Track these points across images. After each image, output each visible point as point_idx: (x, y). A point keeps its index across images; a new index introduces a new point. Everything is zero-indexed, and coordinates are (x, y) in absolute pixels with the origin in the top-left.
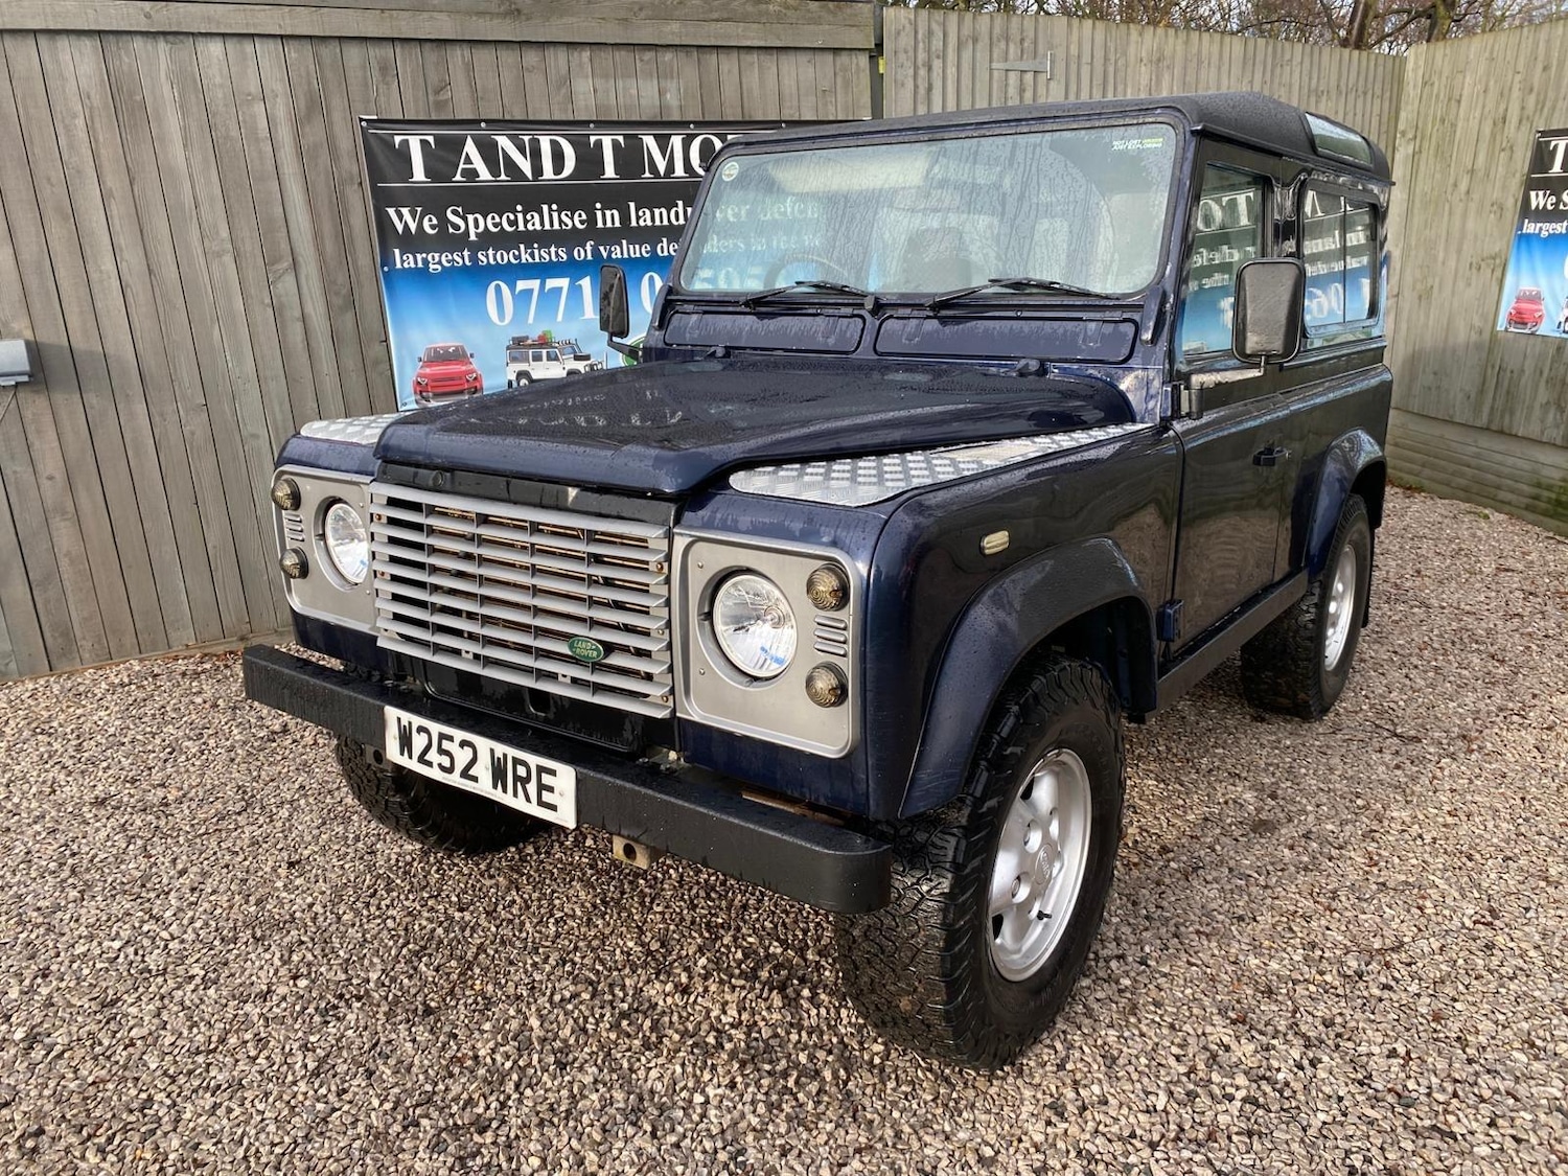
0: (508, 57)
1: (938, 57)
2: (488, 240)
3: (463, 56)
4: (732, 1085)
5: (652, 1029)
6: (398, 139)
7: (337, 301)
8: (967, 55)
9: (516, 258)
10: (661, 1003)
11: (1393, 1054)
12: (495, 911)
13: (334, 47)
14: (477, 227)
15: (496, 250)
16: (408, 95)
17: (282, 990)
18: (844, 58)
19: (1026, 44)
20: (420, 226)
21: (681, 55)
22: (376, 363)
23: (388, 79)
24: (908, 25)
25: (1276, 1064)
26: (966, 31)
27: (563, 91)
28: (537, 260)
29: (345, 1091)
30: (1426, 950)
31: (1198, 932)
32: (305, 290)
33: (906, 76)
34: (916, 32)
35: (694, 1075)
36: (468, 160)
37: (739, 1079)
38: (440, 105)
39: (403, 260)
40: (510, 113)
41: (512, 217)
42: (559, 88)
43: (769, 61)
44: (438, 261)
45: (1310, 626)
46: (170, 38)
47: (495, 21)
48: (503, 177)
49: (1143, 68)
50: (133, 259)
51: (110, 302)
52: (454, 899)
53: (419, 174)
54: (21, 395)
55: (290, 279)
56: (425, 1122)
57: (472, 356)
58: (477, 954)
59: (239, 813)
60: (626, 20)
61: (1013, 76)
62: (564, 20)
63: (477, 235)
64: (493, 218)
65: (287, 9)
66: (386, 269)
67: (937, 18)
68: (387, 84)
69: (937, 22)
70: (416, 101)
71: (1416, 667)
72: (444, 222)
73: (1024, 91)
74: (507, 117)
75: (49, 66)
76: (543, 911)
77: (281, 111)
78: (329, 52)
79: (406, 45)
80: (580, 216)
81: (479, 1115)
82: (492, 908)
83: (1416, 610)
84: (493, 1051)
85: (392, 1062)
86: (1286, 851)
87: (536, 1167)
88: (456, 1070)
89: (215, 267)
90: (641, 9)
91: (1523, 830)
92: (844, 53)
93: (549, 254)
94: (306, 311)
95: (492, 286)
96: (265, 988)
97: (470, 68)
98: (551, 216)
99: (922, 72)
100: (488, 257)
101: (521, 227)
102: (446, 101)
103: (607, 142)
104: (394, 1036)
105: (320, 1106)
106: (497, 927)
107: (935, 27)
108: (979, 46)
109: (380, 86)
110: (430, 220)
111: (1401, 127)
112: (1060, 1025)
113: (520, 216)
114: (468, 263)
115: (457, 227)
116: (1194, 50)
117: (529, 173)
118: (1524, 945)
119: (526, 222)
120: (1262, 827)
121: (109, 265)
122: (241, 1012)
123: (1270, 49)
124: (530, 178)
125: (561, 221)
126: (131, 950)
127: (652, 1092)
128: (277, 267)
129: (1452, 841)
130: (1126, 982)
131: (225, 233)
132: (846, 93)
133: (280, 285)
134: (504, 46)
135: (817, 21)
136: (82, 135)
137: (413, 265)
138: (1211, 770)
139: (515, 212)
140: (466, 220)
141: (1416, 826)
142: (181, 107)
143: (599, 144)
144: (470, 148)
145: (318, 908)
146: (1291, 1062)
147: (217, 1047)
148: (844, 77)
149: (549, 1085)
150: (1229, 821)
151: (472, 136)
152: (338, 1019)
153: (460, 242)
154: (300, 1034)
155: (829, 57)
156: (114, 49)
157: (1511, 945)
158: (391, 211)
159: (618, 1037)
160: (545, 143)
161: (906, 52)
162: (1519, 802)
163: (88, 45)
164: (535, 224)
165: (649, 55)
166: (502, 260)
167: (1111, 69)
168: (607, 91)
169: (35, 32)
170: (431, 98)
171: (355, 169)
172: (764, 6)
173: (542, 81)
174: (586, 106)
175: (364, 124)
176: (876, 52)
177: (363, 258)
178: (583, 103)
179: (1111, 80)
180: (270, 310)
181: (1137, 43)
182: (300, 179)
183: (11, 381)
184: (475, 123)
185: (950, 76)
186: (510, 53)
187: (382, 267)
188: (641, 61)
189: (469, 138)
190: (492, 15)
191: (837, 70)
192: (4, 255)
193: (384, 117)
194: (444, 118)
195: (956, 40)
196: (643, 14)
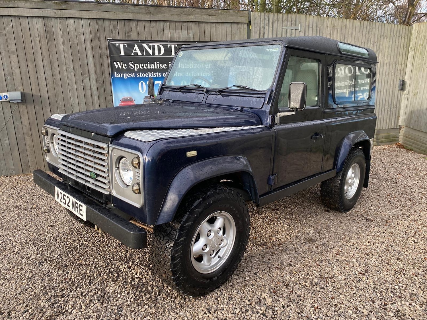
0: (147, 24)
1: (267, 25)
2: (140, 71)
3: (135, 24)
4: (128, 293)
5: (116, 277)
6: (117, 44)
7: (99, 85)
8: (275, 25)
9: (147, 75)
10: (122, 270)
11: (313, 306)
12: (95, 242)
13: (102, 21)
14: (137, 67)
15: (142, 73)
16: (120, 34)
17: (33, 257)
18: (240, 25)
19: (293, 22)
20: (122, 66)
21: (194, 24)
22: (109, 101)
23: (116, 29)
24: (258, 17)
25: (276, 305)
26: (275, 18)
27: (162, 33)
28: (153, 76)
29: (35, 283)
30: (340, 279)
31: (277, 267)
32: (91, 82)
33: (257, 30)
34: (260, 19)
35: (121, 289)
36: (135, 50)
37: (131, 292)
38: (129, 36)
39: (117, 75)
40: (147, 38)
41: (147, 65)
42: (160, 32)
43: (219, 26)
44: (126, 76)
45: (338, 185)
46: (61, 19)
47: (144, 15)
48: (145, 55)
49: (328, 29)
50: (49, 73)
51: (43, 83)
52: (86, 239)
53: (122, 53)
54: (20, 105)
55: (88, 79)
56: (49, 293)
57: (134, 100)
58: (85, 253)
59: (47, 212)
60: (179, 15)
61: (289, 31)
62: (162, 15)
63: (137, 69)
64: (142, 65)
65: (90, 12)
66: (113, 77)
67: (267, 15)
69: (267, 16)
70: (122, 35)
71: (383, 200)
72: (128, 66)
73: (292, 34)
74: (146, 39)
75: (30, 25)
76: (106, 244)
77: (88, 36)
78: (100, 22)
79: (121, 21)
80: (165, 65)
81: (64, 293)
82: (94, 242)
83: (393, 184)
84: (75, 278)
85: (49, 278)
86: (314, 248)
87: (70, 308)
88: (64, 281)
89: (69, 75)
90: (183, 12)
91: (389, 249)
92: (240, 24)
93: (156, 75)
94: (92, 87)
95: (140, 83)
96: (29, 256)
97: (137, 27)
98: (157, 65)
99: (262, 29)
100: (140, 75)
101: (149, 68)
103: (173, 46)
104: (53, 271)
105: (27, 286)
106: (93, 247)
107: (266, 17)
108: (279, 23)
109: (113, 31)
110: (125, 65)
111: (410, 46)
112: (222, 288)
113: (149, 65)
114: (134, 76)
115: (132, 67)
116: (344, 24)
117: (151, 53)
118: (370, 281)
119: (150, 66)
120: (311, 240)
121: (43, 74)
122: (21, 261)
123: (368, 24)
124: (152, 55)
125: (160, 66)
126: (4, 243)
127: (109, 293)
128: (84, 76)
129: (366, 250)
130: (248, 278)
131: (72, 67)
132: (240, 34)
133: (85, 80)
134: (146, 21)
135: (233, 16)
136: (38, 42)
137: (120, 76)
138: (305, 224)
139: (147, 64)
140: (134, 65)
141: (357, 245)
142: (63, 36)
143: (171, 47)
144: (136, 47)
145: (52, 238)
146: (281, 305)
147: (11, 269)
148: (240, 30)
149: (84, 288)
150: (302, 238)
151: (137, 44)
152: (42, 266)
153: (132, 71)
154: (31, 268)
155: (235, 25)
156: (47, 21)
157: (367, 281)
158: (115, 63)
159: (107, 278)
160: (156, 46)
161: (257, 24)
162: (392, 241)
163: (40, 20)
164: (153, 67)
165: (185, 24)
166: (144, 76)
168: (173, 33)
169: (28, 17)
170: (126, 34)
171: (106, 52)
172: (217, 11)
173: (156, 30)
174: (168, 37)
175: (109, 40)
176: (249, 24)
177: (107, 74)
178: (167, 36)
179: (318, 32)
180: (82, 87)
181: (327, 22)
182: (92, 54)
183: (16, 102)
184: (138, 41)
185: (270, 30)
186: (148, 23)
187: (112, 77)
188: (183, 25)
189: (136, 45)
190: (143, 13)
191: (238, 28)
192: (17, 71)
193: (114, 39)
194: (129, 39)
195: (272, 21)
196: (184, 13)
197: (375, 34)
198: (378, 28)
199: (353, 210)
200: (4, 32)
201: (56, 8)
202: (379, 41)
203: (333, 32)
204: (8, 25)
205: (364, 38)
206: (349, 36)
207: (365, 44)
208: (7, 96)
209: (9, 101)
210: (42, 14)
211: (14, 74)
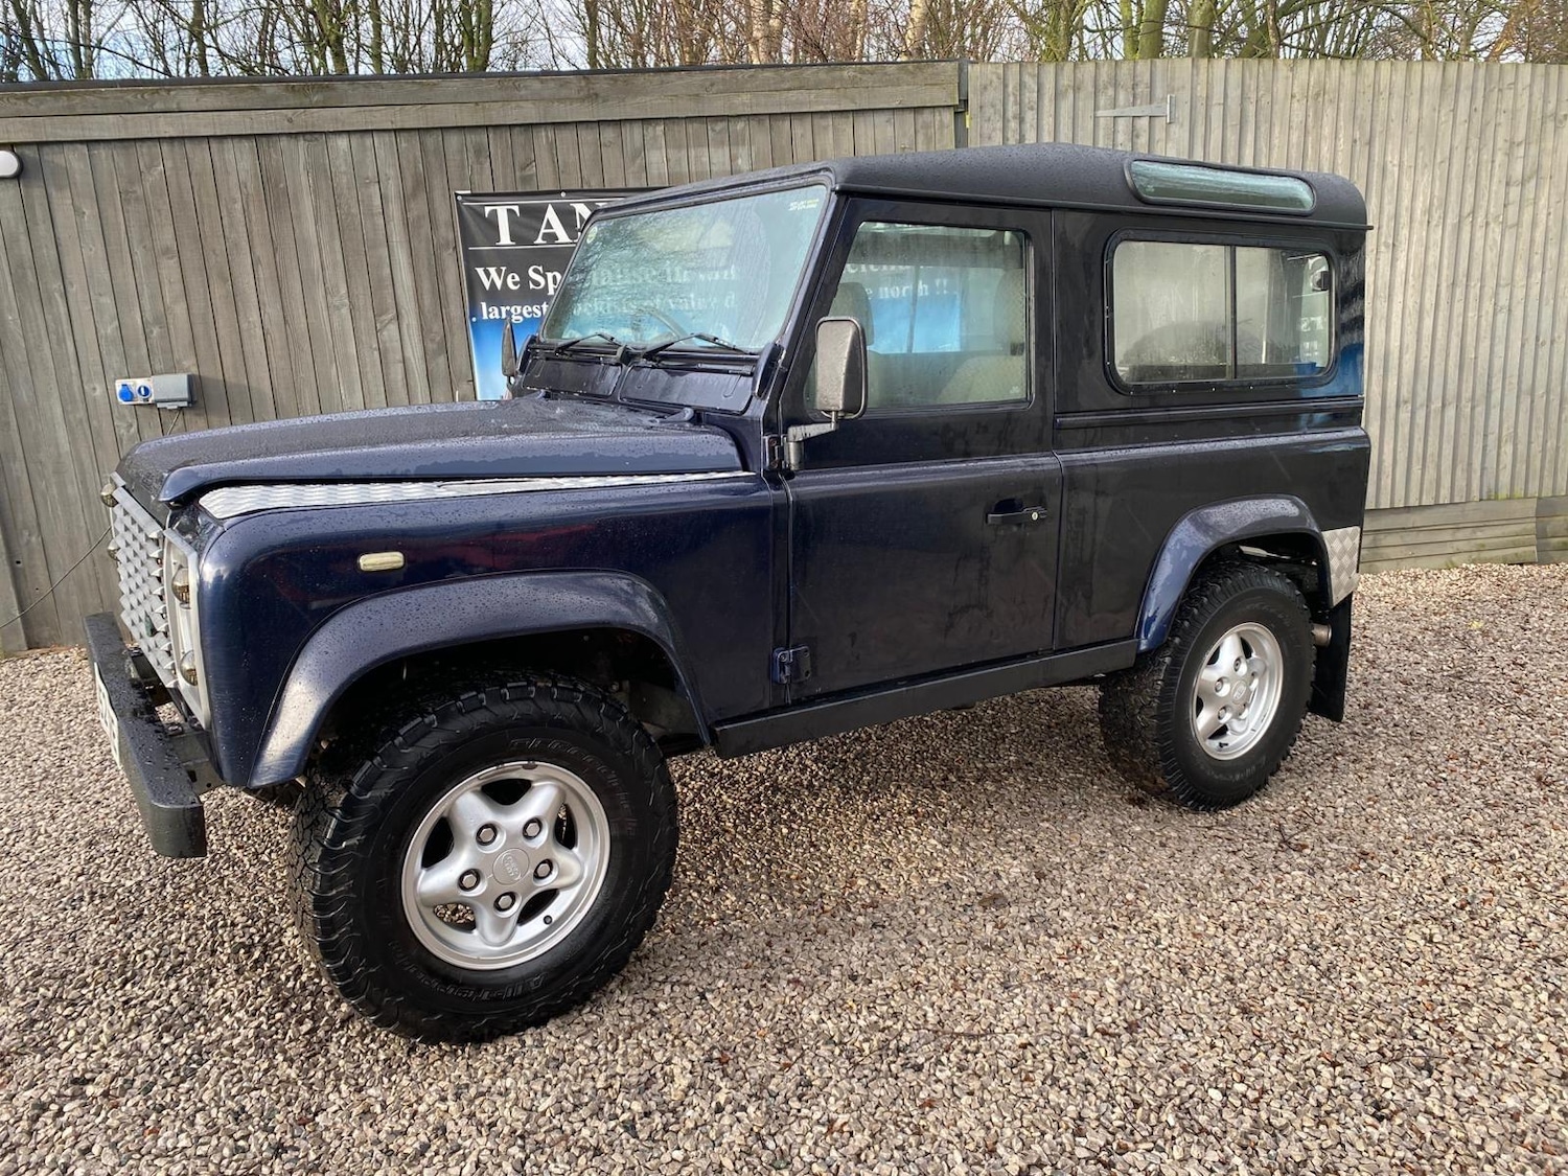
0: (587, 135)
1: (1032, 109)
3: (547, 136)
5: (255, 961)
6: (488, 210)
7: (431, 346)
8: (1066, 106)
13: (438, 136)
14: (555, 283)
16: (498, 173)
18: (927, 116)
19: (1139, 90)
20: (505, 283)
21: (753, 123)
23: (482, 159)
24: (994, 78)
26: (1066, 79)
27: (638, 161)
30: (1006, 1043)
31: (795, 980)
32: (406, 337)
33: (994, 130)
34: (1005, 86)
36: (549, 226)
38: (525, 180)
39: (488, 312)
40: (588, 183)
42: (634, 159)
43: (846, 125)
44: (519, 313)
46: (308, 137)
47: (575, 105)
49: (1296, 105)
50: (273, 312)
51: (255, 345)
53: (505, 238)
54: (187, 417)
55: (393, 327)
60: (697, 95)
61: (1122, 124)
62: (638, 100)
63: (555, 290)
66: (474, 319)
67: (1030, 70)
68: (481, 164)
69: (1030, 74)
70: (506, 178)
72: (525, 279)
73: (1137, 137)
74: (585, 187)
75: (217, 164)
77: (392, 188)
78: (431, 140)
79: (498, 132)
86: (990, 928)
89: (335, 318)
90: (712, 85)
91: (1293, 955)
92: (927, 111)
94: (406, 354)
97: (553, 146)
99: (1013, 125)
102: (532, 175)
107: (1027, 79)
108: (1082, 95)
109: (475, 166)
110: (513, 277)
115: (537, 284)
116: (1369, 81)
118: (1122, 1062)
120: (994, 901)
121: (255, 317)
128: (384, 317)
131: (343, 291)
133: (385, 333)
134: (584, 126)
135: (897, 84)
136: (240, 216)
137: (497, 317)
140: (546, 278)
142: (314, 191)
144: (551, 215)
146: (714, 1104)
148: (926, 135)
150: (966, 890)
151: (554, 205)
153: (538, 296)
155: (910, 116)
156: (265, 148)
157: (1112, 1059)
158: (480, 271)
161: (994, 106)
163: (246, 144)
165: (720, 126)
167: (1251, 109)
168: (679, 161)
169: (208, 137)
170: (518, 173)
171: (451, 236)
172: (838, 73)
173: (619, 154)
174: (660, 174)
175: (459, 198)
176: (960, 110)
177: (455, 310)
178: (655, 172)
179: (1252, 119)
180: (376, 353)
181: (1287, 78)
182: (406, 245)
183: (174, 406)
184: (555, 193)
185: (1046, 128)
186: (589, 131)
187: (471, 317)
188: (713, 130)
189: (550, 207)
190: (571, 100)
191: (919, 127)
192: (180, 309)
193: (477, 192)
194: (528, 190)
195: (1052, 91)
196: (714, 89)
197: (1514, 112)
198: (1531, 86)
199: (1254, 805)
200: (140, 192)
201: (292, 103)
202: (1534, 137)
203: (1319, 117)
204: (150, 167)
205: (1462, 130)
206: (1392, 125)
207: (1470, 152)
208: (146, 389)
209: (153, 405)
210: (251, 128)
211: (170, 321)
